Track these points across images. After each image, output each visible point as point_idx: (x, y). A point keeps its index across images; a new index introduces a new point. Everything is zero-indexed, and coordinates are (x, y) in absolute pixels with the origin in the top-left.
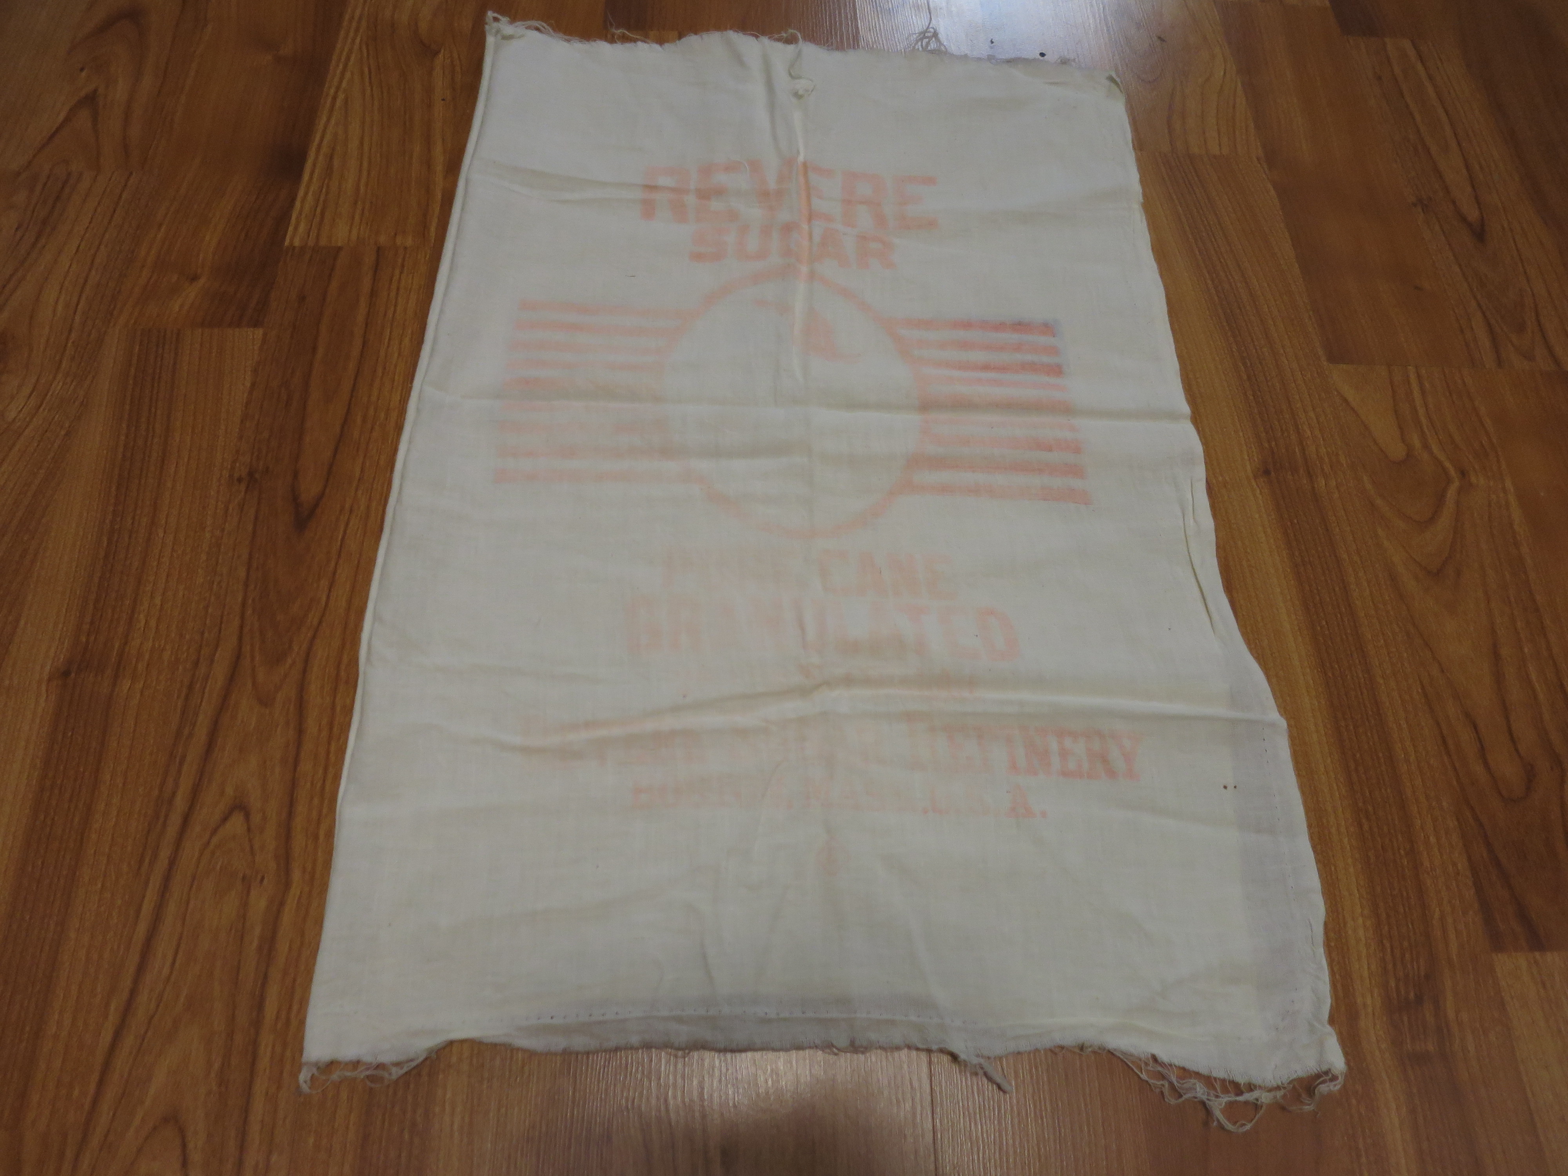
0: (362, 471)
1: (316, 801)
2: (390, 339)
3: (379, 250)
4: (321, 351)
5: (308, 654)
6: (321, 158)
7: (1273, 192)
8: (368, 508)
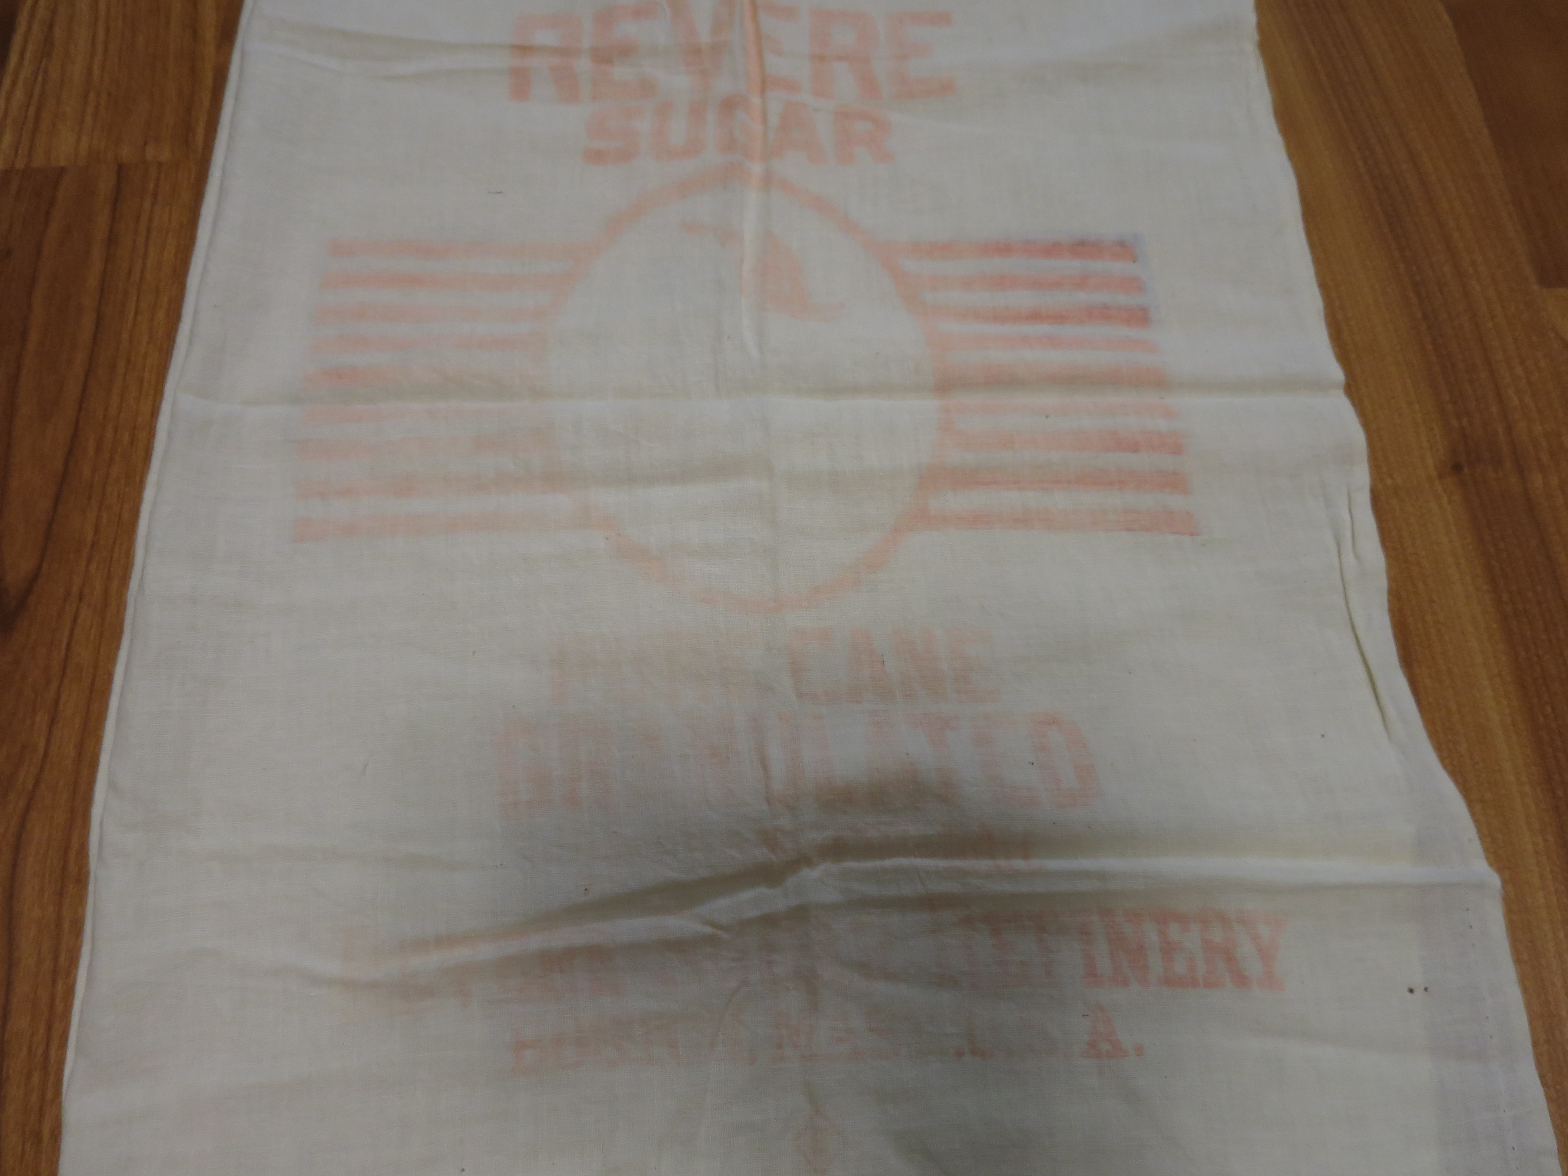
0: (96, 531)
1: (36, 1078)
2: (136, 313)
3: (121, 170)
4: (34, 336)
5: (19, 836)
6: (36, 27)
7: (1446, 18)
8: (106, 591)
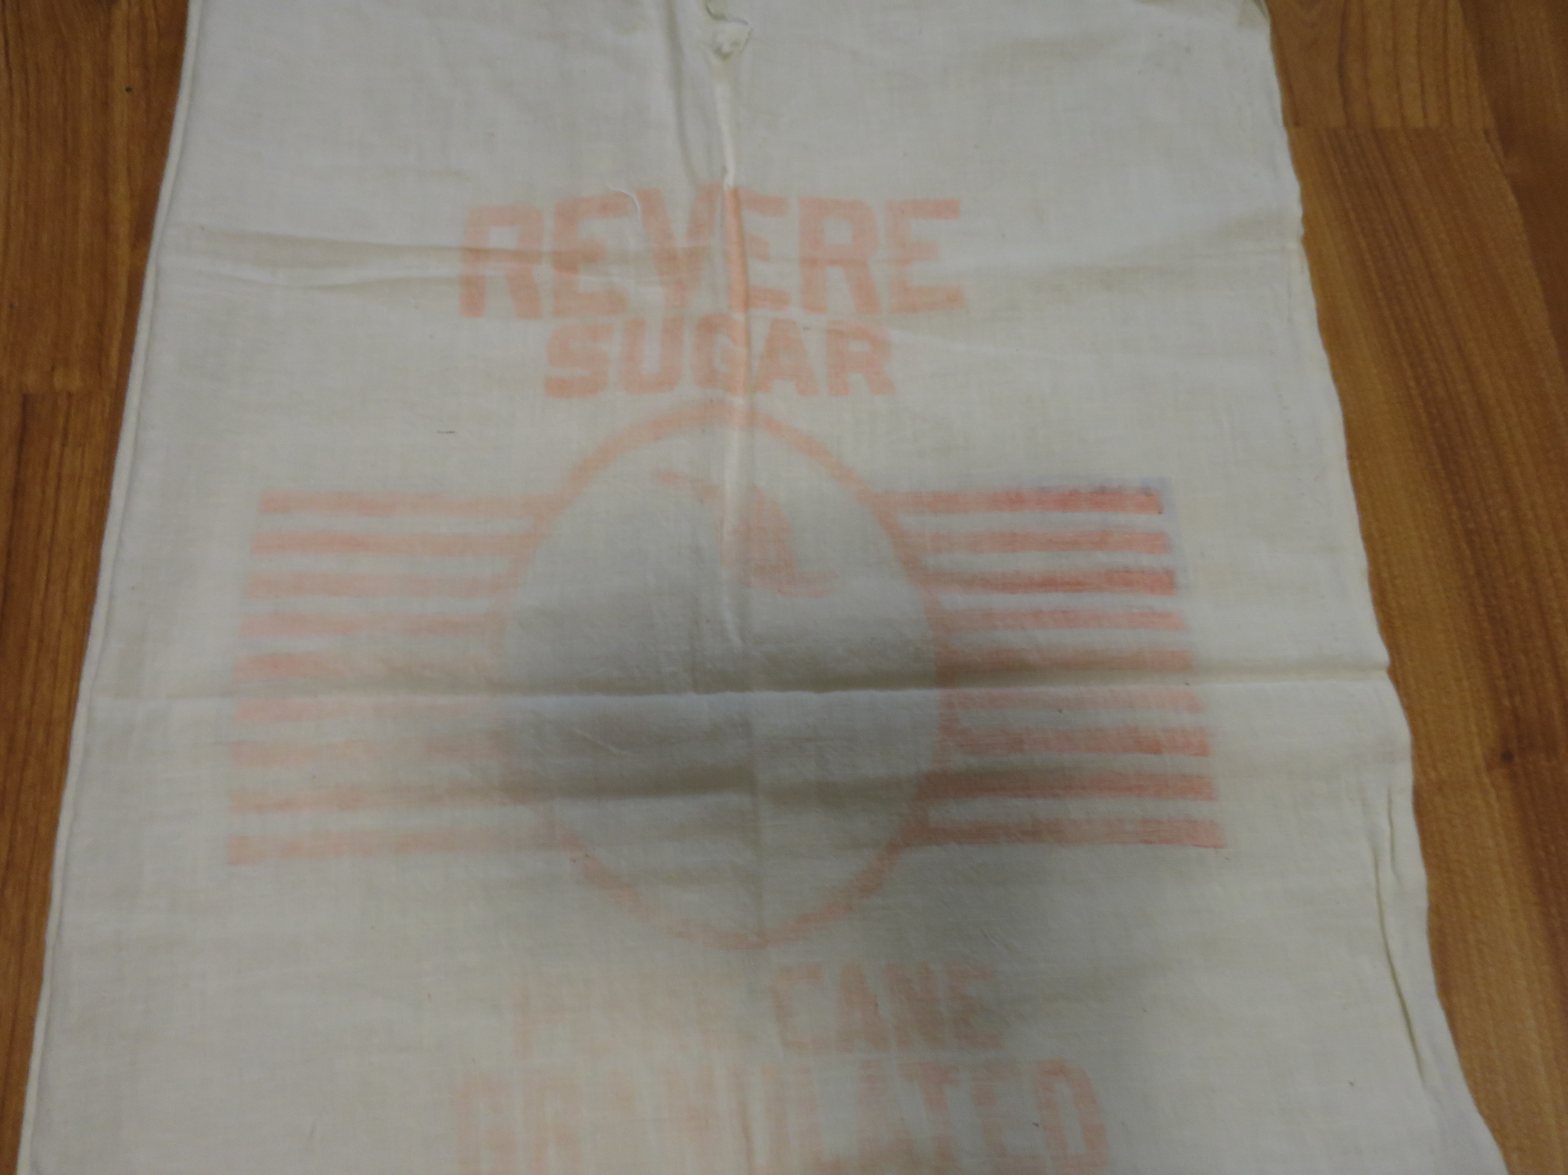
0: (11, 848)
8: (24, 920)
